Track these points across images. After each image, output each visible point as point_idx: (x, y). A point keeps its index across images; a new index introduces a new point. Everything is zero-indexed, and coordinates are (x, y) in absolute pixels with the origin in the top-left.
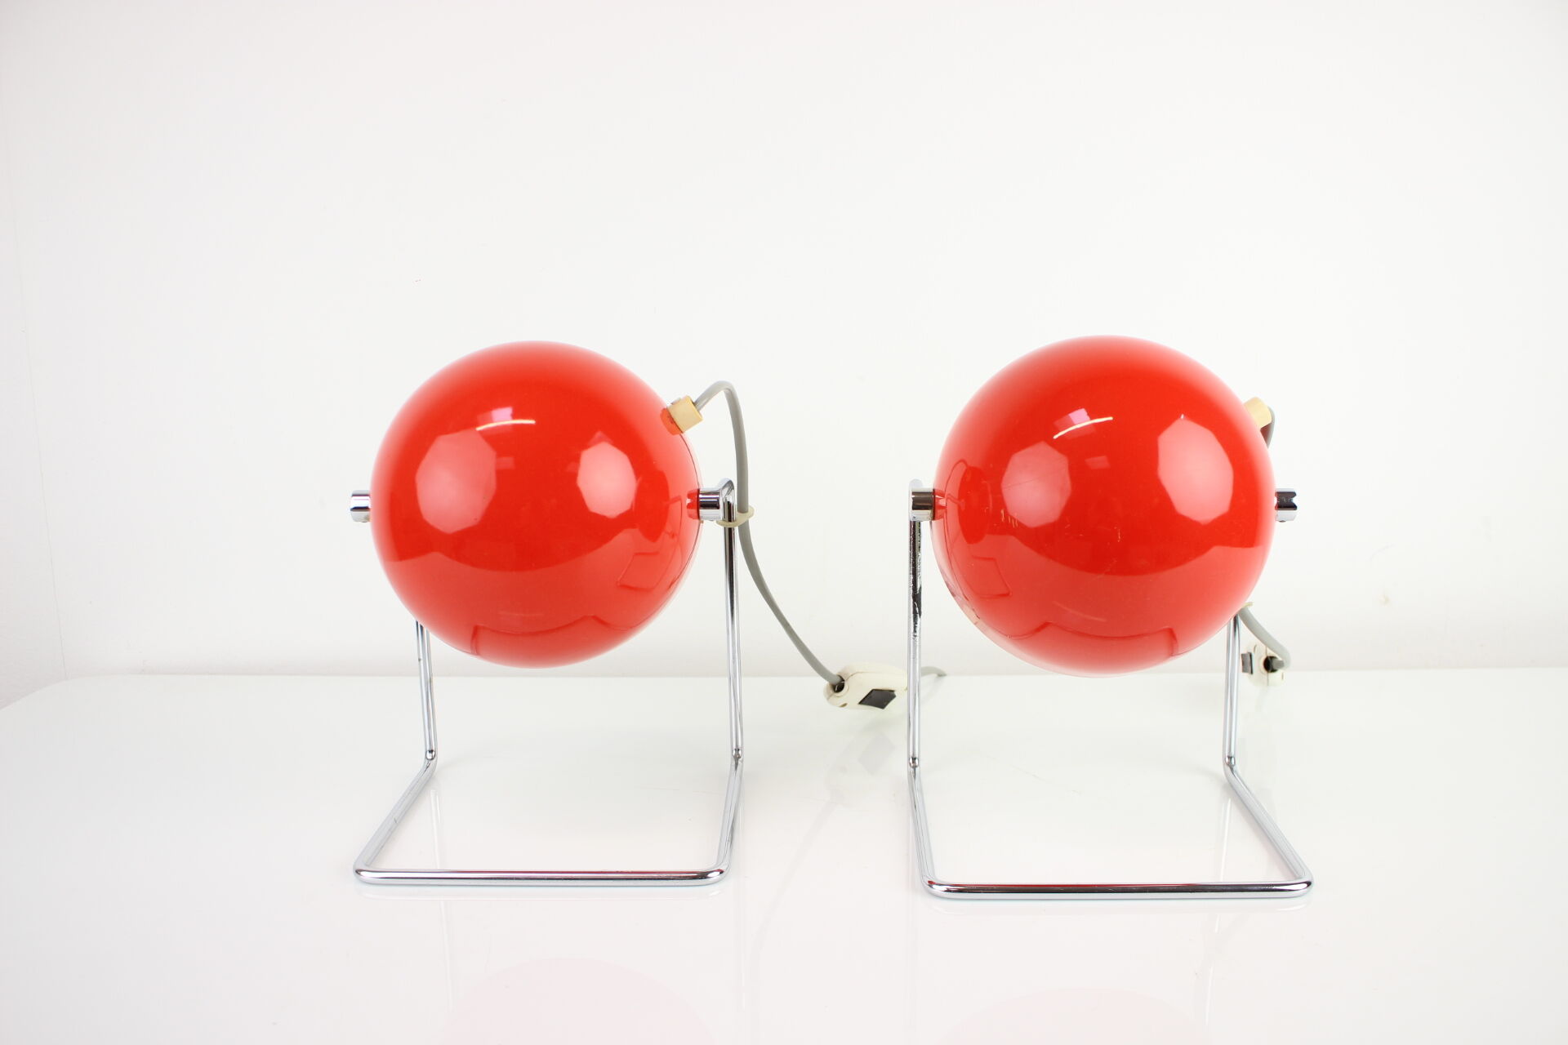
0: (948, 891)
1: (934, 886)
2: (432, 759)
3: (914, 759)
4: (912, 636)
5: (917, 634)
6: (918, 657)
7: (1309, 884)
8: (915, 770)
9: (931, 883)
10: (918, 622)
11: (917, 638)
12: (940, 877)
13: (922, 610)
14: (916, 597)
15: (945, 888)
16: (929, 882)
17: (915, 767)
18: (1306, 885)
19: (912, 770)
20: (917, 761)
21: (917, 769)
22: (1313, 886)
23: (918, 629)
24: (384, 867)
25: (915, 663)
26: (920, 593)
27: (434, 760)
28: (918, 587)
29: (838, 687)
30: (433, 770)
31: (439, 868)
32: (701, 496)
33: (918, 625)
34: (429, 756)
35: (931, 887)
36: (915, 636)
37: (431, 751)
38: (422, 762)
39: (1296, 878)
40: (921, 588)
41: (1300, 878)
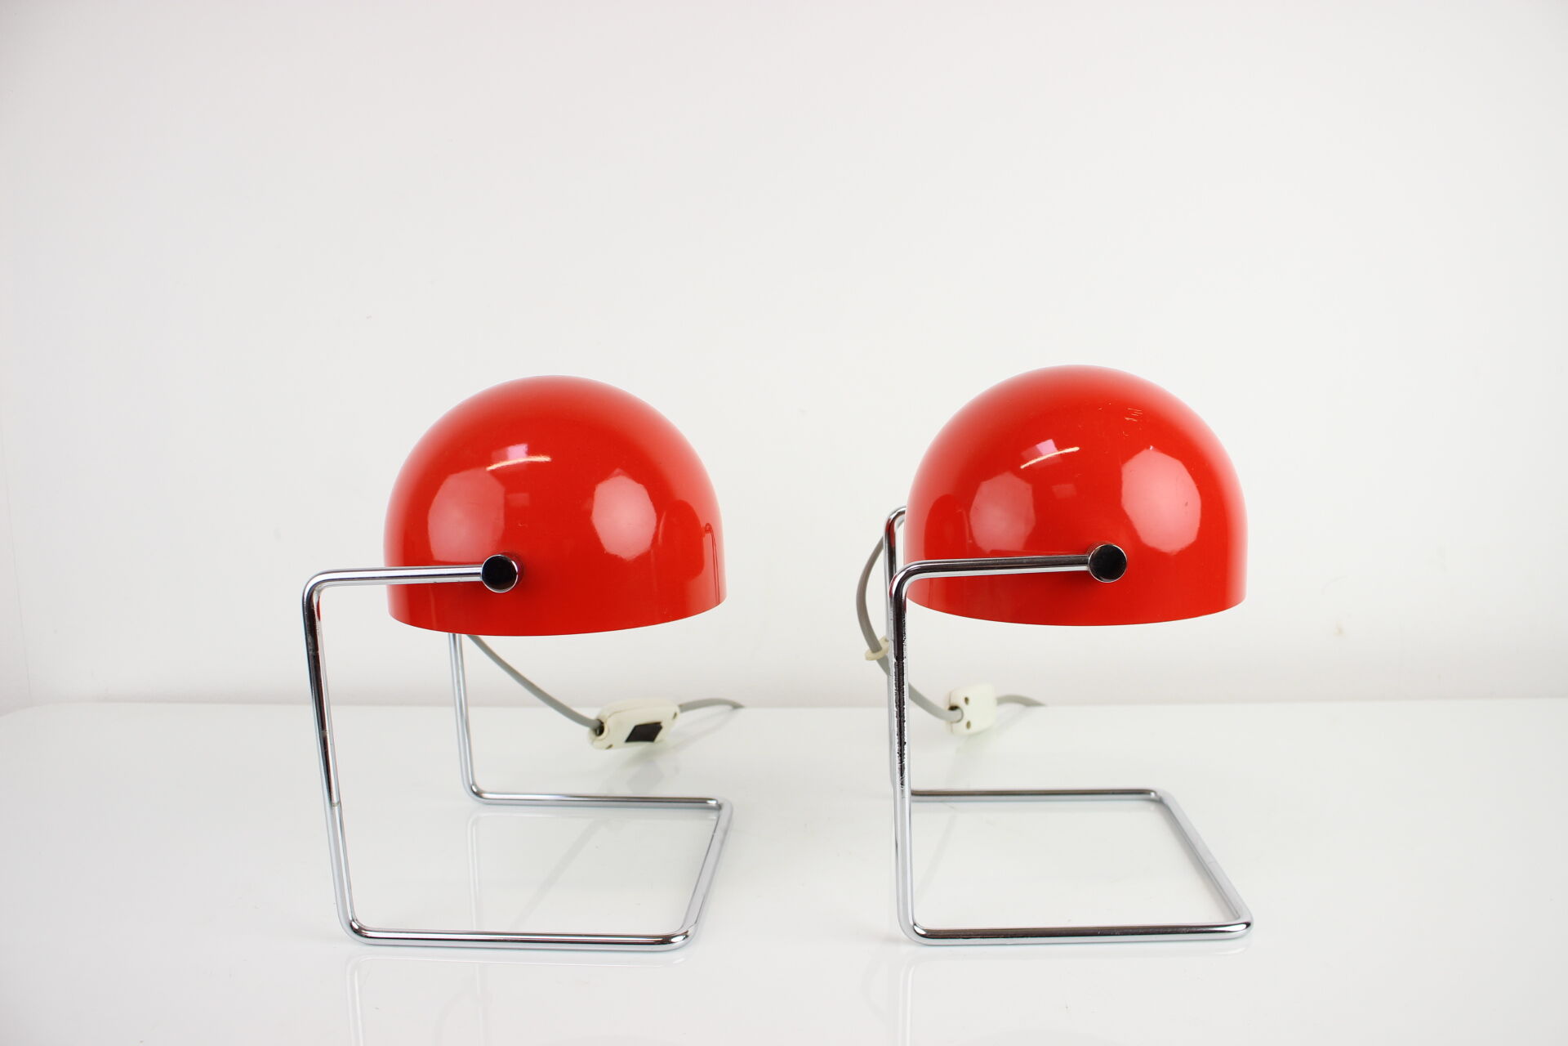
29: (599, 729)
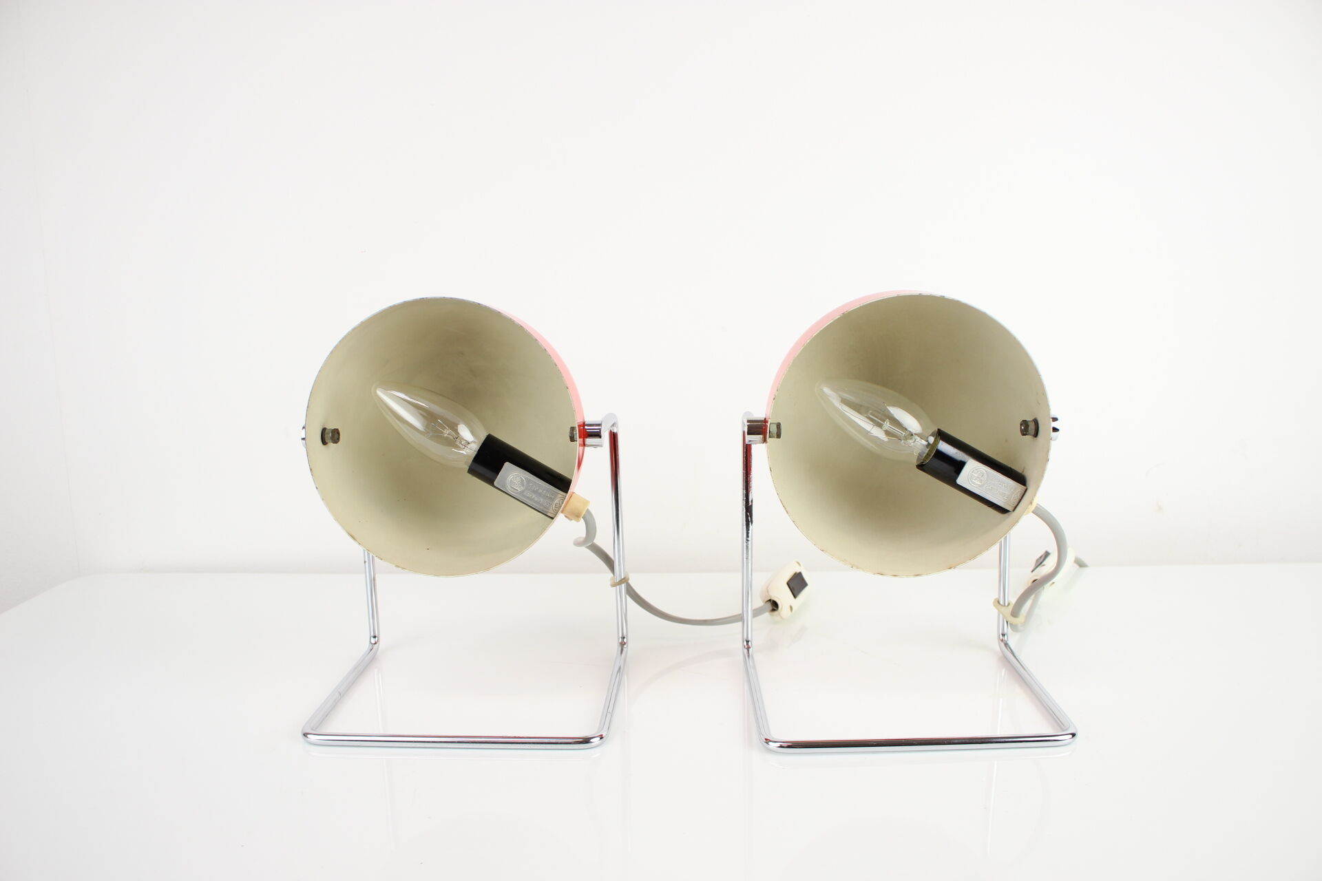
0: (781, 747)
1: (770, 743)
2: (375, 643)
3: (748, 642)
4: (745, 541)
5: (749, 539)
6: (750, 557)
7: (1073, 735)
8: (748, 651)
9: (767, 741)
10: (750, 529)
11: (750, 542)
12: (775, 735)
13: (753, 520)
14: (748, 509)
15: (778, 744)
16: (766, 739)
17: (748, 648)
18: (1071, 736)
19: (746, 651)
20: (750, 643)
21: (750, 650)
22: (1078, 736)
23: (750, 535)
24: (328, 732)
25: (747, 563)
26: (752, 505)
27: (377, 645)
28: (750, 500)
29: (774, 605)
30: (375, 653)
31: (382, 732)
32: (586, 427)
33: (750, 532)
34: (373, 641)
35: (767, 743)
36: (748, 540)
37: (375, 637)
38: (367, 646)
39: (1063, 731)
40: (752, 501)
41: (1066, 730)
